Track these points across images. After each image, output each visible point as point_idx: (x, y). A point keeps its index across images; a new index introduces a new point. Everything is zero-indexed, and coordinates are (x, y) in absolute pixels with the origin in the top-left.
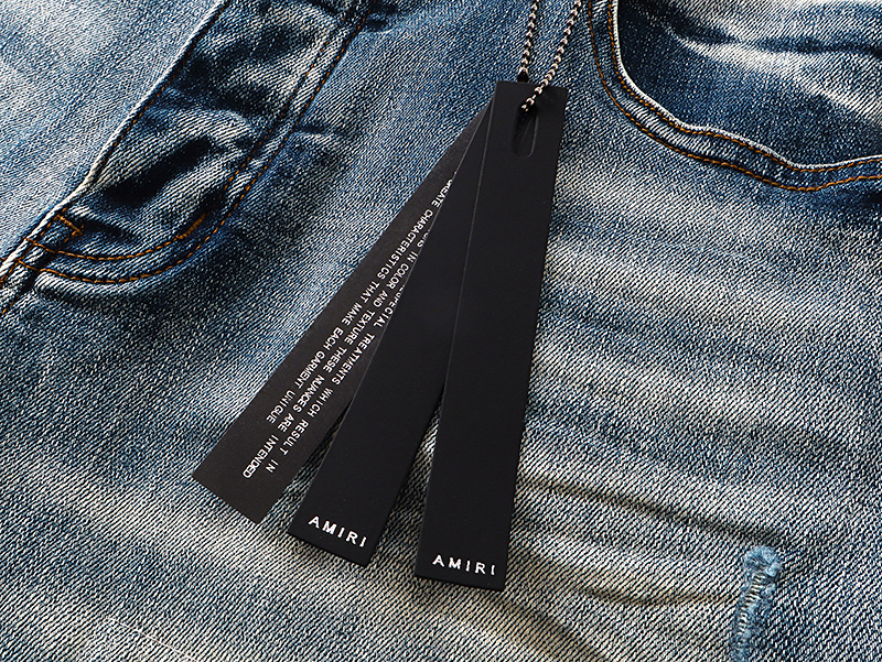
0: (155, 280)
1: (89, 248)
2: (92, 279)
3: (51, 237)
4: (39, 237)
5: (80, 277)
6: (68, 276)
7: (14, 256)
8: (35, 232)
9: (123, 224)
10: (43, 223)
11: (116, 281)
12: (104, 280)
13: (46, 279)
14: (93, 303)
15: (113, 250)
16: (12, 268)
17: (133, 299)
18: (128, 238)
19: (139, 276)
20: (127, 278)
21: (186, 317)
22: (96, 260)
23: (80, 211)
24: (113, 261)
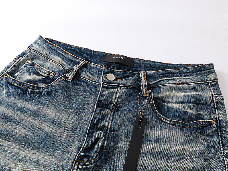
0: (97, 163)
1: (85, 160)
2: (87, 165)
3: (79, 159)
4: (77, 160)
5: (85, 165)
6: (83, 165)
7: (74, 164)
8: (76, 159)
9: (90, 154)
10: (77, 157)
11: (91, 164)
12: (89, 165)
13: (80, 167)
14: (89, 169)
15: (89, 159)
16: (74, 166)
17: (95, 167)
18: (91, 157)
19: (94, 163)
20: (93, 163)
21: (103, 167)
22: (87, 161)
23: (82, 154)
24: (90, 161)
